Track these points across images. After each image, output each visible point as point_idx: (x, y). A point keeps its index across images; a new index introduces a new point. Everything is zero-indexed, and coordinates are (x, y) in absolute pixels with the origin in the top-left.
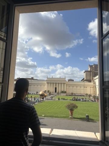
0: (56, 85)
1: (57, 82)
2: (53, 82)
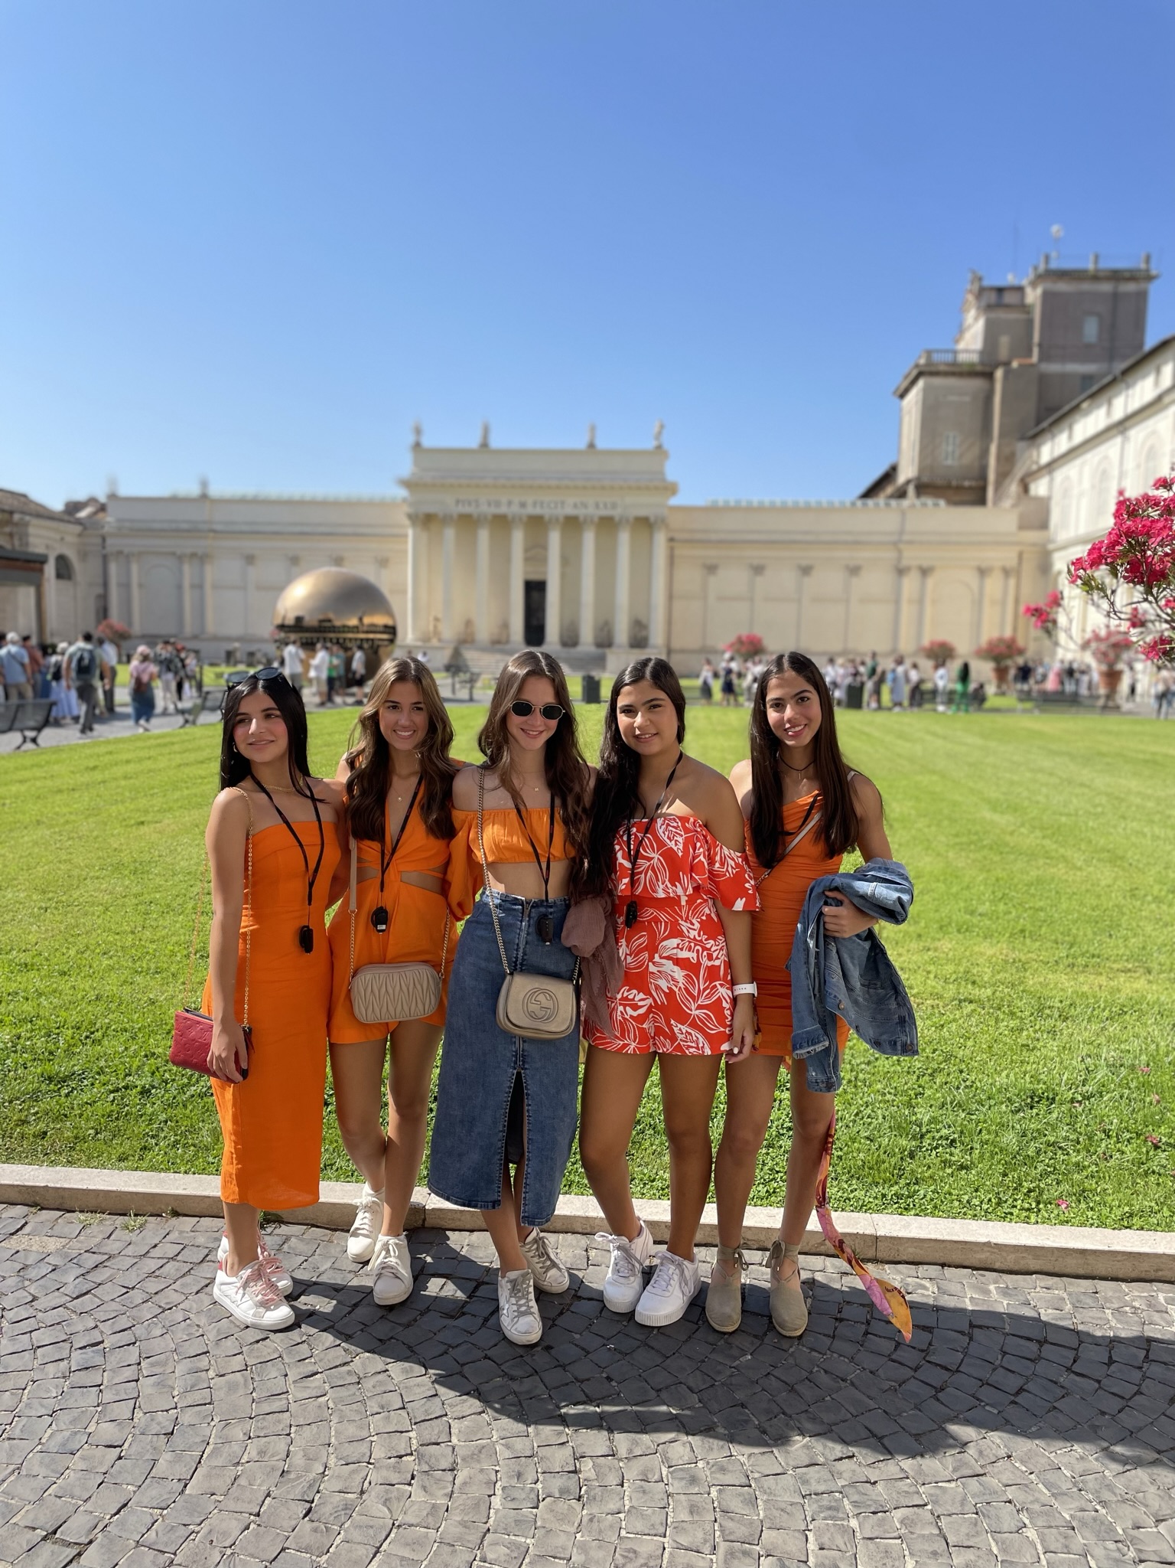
0: (536, 552)
1: (552, 505)
2: (503, 510)
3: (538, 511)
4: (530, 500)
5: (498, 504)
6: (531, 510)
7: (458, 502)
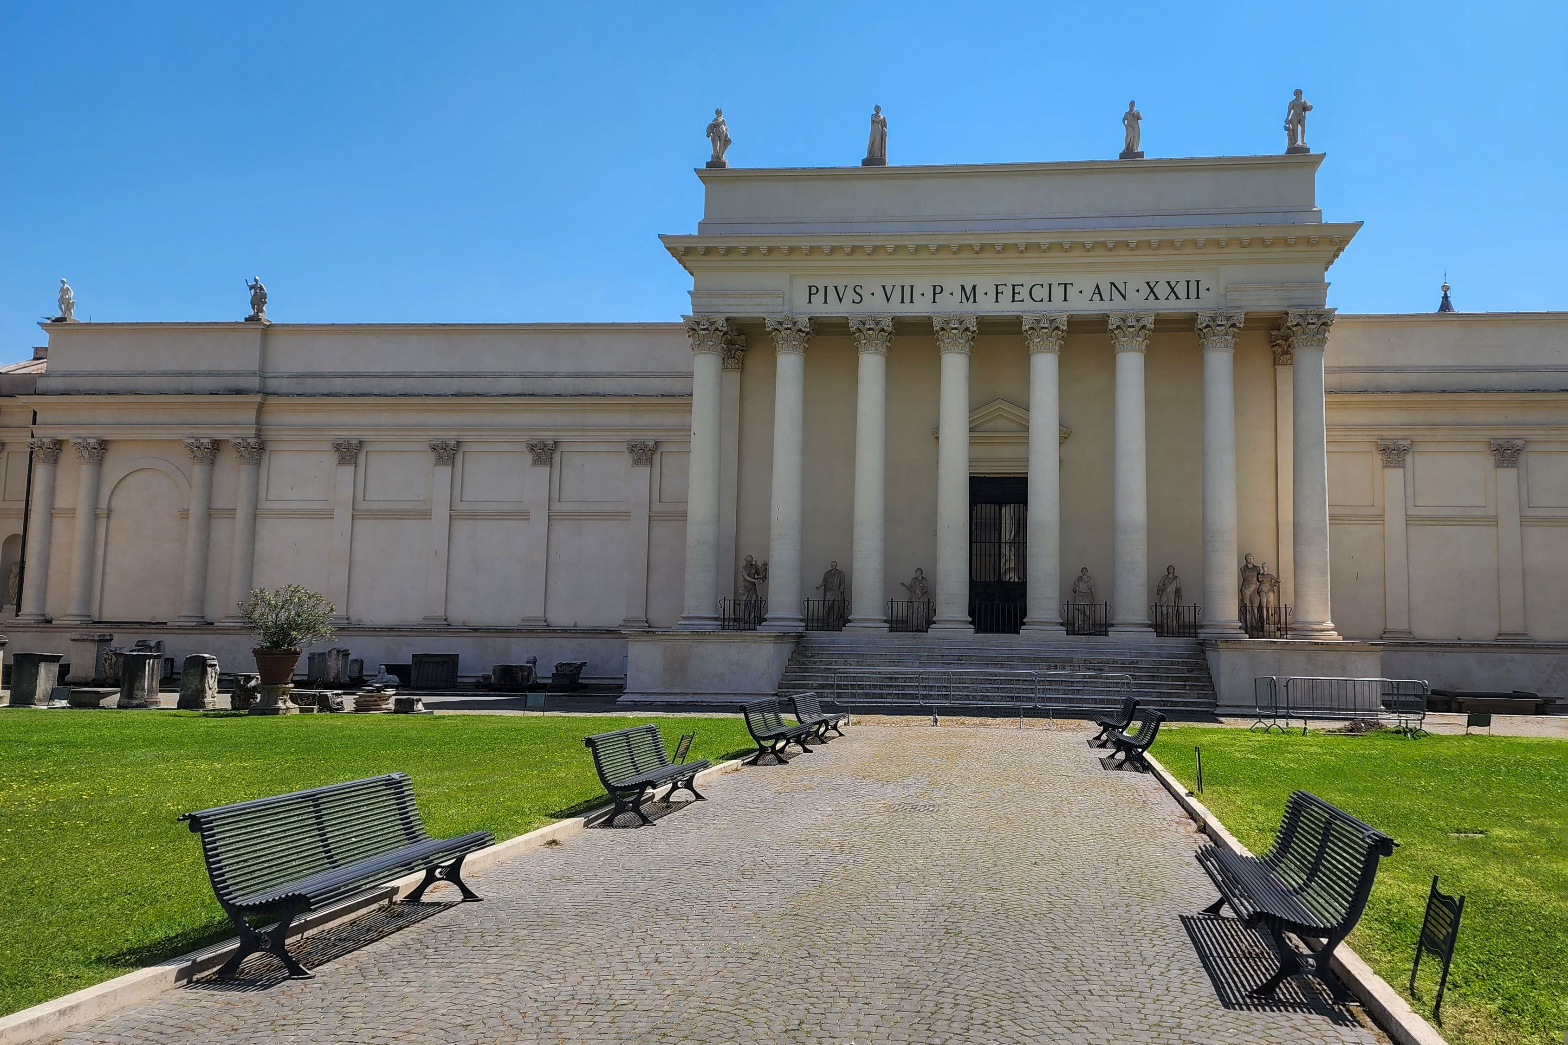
1: (1040, 293)
2: (921, 307)
3: (1006, 307)
4: (985, 284)
5: (908, 294)
6: (987, 306)
7: (811, 291)
